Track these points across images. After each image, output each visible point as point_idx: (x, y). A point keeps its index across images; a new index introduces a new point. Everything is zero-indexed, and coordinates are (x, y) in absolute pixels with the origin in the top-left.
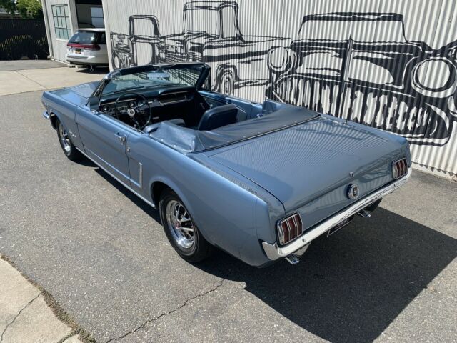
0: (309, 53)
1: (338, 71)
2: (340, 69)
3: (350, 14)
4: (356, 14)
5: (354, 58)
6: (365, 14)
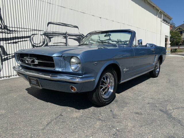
0: (53, 37)
1: (65, 43)
2: (65, 42)
3: (65, 24)
4: (66, 24)
5: (69, 38)
6: (69, 25)
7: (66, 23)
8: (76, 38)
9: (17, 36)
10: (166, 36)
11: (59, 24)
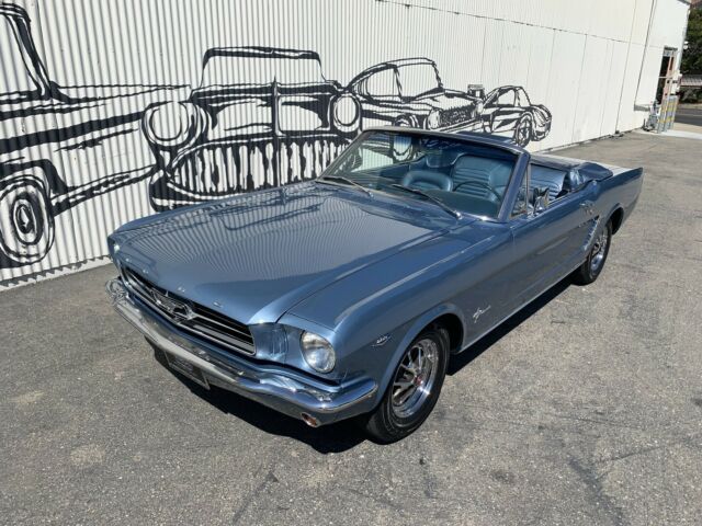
0: (224, 107)
1: (267, 124)
2: (270, 121)
3: (270, 49)
4: (275, 49)
5: (283, 104)
6: (284, 51)
7: (272, 46)
8: (311, 99)
9: (94, 118)
10: (666, 48)
11: (246, 50)
